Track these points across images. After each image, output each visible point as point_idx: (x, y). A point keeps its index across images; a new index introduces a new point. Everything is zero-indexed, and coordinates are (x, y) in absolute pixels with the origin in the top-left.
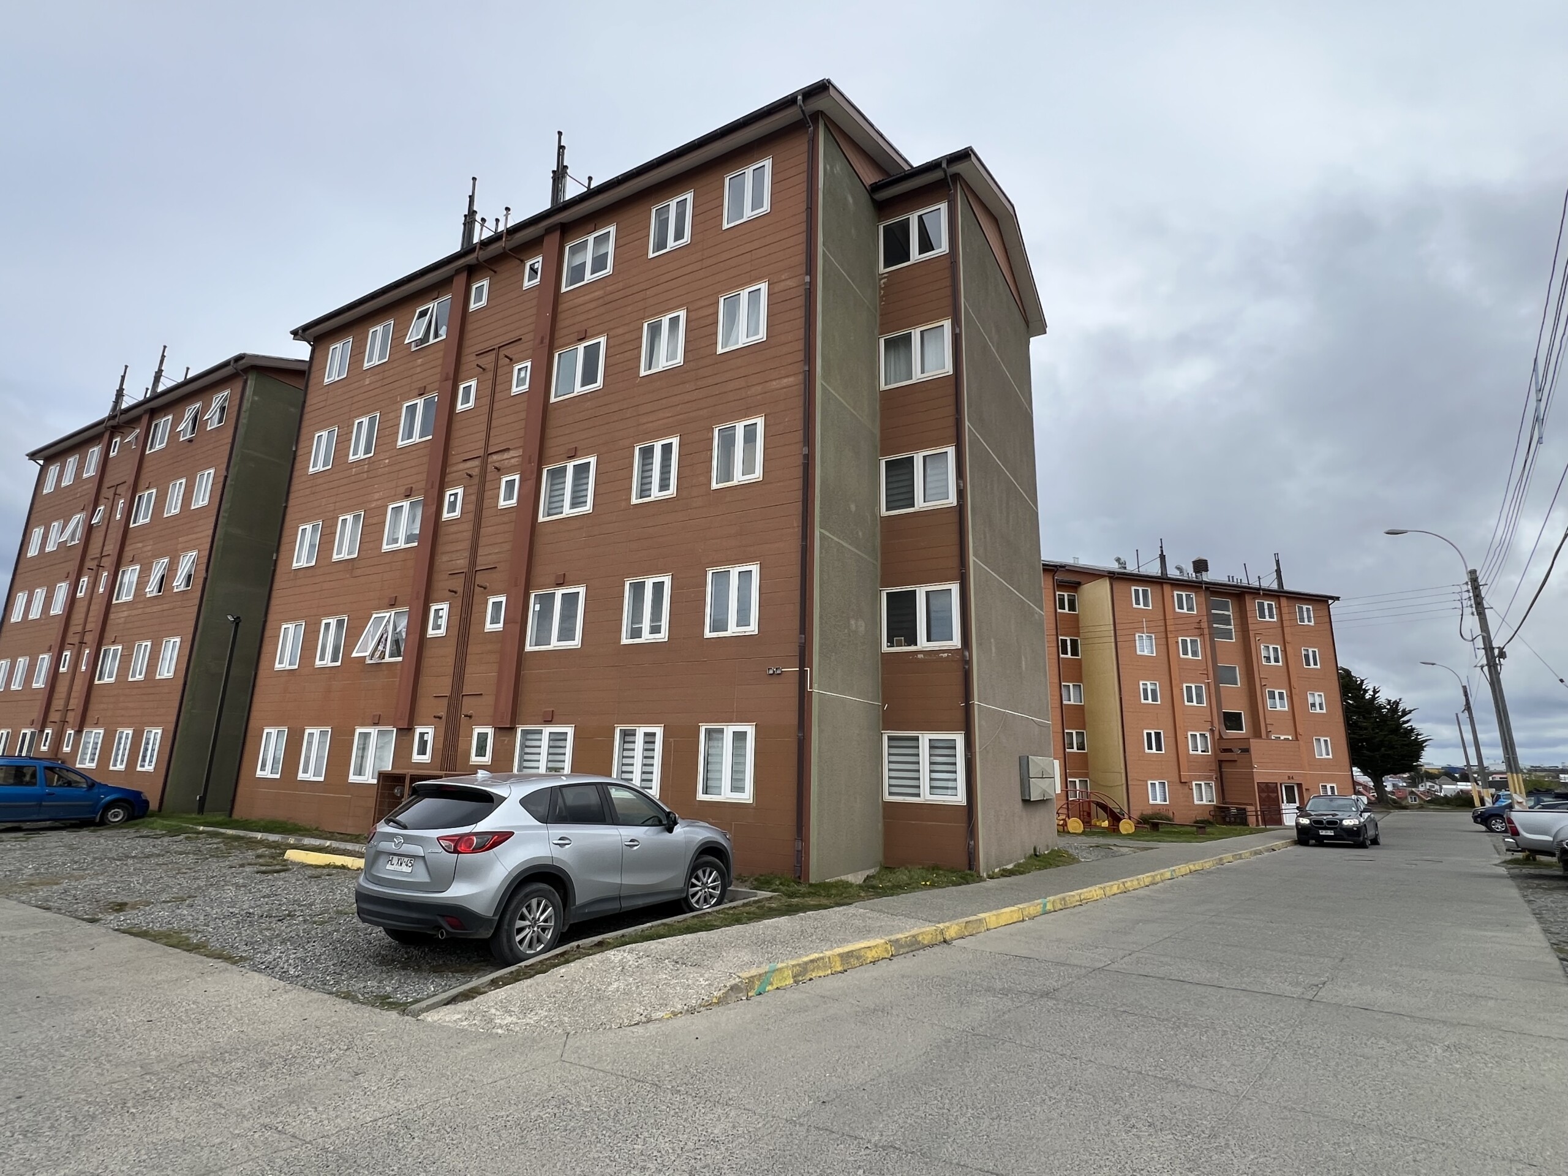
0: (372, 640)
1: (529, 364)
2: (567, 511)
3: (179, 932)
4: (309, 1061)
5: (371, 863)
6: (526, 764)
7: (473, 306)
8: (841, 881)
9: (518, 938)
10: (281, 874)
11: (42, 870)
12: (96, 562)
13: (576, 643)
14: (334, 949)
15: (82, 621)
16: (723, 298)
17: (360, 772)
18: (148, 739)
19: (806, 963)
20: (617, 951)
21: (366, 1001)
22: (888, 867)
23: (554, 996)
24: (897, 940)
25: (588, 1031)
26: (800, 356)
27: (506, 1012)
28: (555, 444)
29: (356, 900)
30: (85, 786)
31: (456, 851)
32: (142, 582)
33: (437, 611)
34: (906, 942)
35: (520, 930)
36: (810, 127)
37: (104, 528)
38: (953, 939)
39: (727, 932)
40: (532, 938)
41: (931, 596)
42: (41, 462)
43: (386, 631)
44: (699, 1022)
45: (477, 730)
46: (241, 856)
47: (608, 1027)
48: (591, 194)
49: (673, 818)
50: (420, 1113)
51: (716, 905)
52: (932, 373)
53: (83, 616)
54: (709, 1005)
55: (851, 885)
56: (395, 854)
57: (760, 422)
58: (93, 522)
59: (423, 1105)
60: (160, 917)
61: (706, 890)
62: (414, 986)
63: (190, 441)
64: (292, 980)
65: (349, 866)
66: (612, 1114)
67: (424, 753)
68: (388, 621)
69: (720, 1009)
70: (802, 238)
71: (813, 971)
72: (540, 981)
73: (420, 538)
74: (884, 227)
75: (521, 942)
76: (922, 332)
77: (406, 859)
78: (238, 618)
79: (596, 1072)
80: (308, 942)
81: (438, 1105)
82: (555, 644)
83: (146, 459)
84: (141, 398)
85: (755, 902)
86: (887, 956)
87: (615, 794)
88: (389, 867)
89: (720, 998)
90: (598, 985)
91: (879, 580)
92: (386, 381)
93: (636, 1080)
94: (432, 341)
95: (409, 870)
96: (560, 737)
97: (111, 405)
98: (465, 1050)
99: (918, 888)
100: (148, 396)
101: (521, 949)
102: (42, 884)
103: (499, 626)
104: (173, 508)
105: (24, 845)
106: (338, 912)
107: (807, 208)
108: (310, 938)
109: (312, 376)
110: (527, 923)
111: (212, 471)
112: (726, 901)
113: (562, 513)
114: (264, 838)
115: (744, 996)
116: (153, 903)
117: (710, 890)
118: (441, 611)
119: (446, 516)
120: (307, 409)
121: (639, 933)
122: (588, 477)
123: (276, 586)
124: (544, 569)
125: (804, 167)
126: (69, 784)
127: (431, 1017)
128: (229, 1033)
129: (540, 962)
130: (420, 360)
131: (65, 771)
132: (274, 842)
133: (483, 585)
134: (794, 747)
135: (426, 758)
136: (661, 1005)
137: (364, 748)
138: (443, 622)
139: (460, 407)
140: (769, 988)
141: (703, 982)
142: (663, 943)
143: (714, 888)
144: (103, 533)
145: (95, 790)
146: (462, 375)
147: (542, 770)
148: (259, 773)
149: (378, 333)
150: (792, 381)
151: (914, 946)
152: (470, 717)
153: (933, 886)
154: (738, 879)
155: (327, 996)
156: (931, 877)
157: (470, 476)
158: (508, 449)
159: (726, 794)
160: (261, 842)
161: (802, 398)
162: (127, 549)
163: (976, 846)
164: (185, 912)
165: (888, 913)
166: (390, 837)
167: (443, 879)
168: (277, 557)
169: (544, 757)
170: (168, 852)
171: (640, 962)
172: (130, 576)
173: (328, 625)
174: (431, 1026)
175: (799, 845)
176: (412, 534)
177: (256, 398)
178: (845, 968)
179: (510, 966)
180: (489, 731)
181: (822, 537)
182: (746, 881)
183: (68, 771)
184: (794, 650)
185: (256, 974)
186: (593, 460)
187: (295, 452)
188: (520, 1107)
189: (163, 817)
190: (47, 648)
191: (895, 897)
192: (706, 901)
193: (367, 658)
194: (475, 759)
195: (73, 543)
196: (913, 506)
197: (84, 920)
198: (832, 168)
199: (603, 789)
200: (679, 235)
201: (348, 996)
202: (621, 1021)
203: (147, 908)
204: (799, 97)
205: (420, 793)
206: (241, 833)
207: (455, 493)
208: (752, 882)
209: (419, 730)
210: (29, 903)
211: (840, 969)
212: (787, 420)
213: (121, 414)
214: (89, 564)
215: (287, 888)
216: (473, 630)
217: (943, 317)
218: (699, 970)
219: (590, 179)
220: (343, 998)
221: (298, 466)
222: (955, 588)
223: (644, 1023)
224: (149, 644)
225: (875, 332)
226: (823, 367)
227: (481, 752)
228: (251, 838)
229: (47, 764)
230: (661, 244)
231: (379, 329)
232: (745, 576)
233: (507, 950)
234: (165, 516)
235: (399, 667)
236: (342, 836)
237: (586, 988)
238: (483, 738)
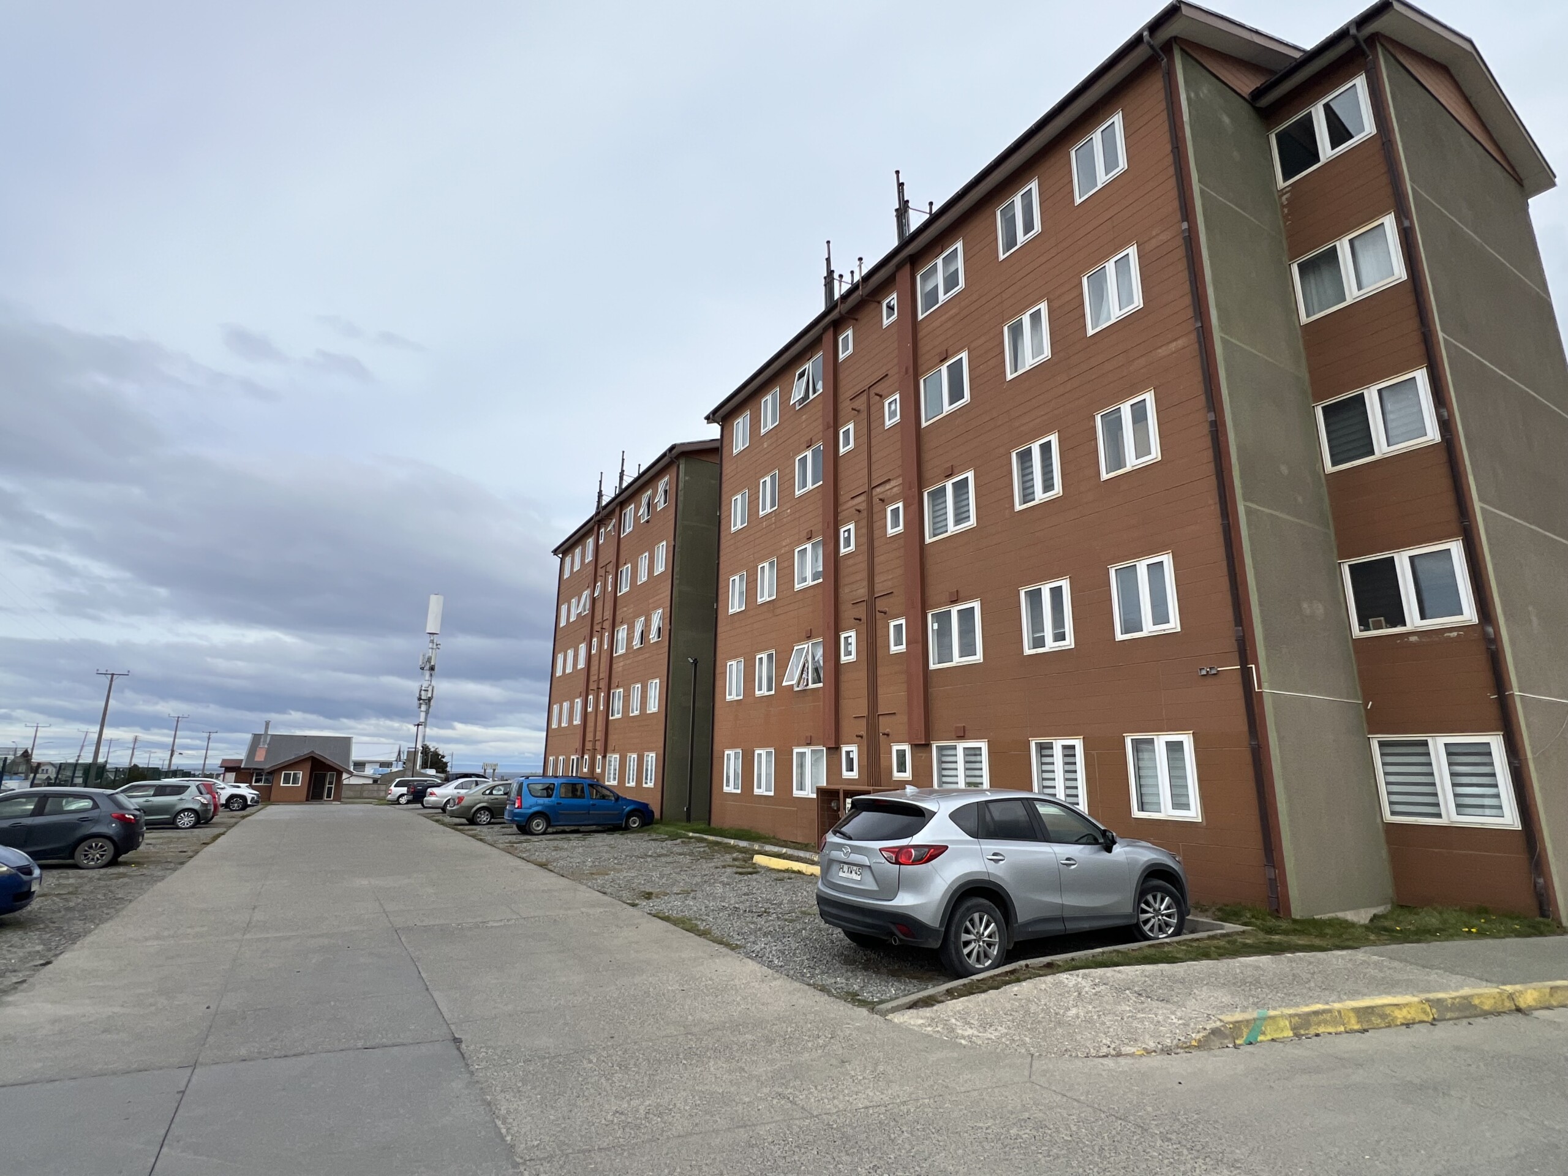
0: (797, 670)
1: (897, 396)
2: (952, 529)
3: (690, 920)
4: (803, 1043)
5: (825, 871)
6: (945, 779)
7: (842, 356)
8: (1338, 919)
9: (966, 951)
10: (754, 875)
11: (597, 864)
12: (600, 626)
13: (978, 657)
14: (805, 945)
15: (597, 672)
16: (1086, 277)
17: (801, 788)
18: (647, 761)
19: (1309, 1014)
20: (1070, 974)
21: (838, 995)
22: (1404, 904)
23: (1011, 1015)
24: (1439, 1001)
25: (1053, 1055)
26: (1190, 312)
27: (966, 1024)
28: (932, 465)
29: (818, 903)
30: (613, 799)
31: (897, 863)
32: (630, 639)
33: (846, 638)
34: (1453, 1004)
35: (967, 944)
36: (1163, 60)
37: (602, 598)
38: (1532, 1009)
39: (1195, 967)
40: (979, 952)
41: (1417, 561)
42: (560, 556)
43: (806, 661)
44: (1178, 1064)
45: (895, 748)
46: (722, 859)
47: (1074, 1054)
48: (934, 218)
49: (1111, 838)
50: (904, 1108)
51: (1173, 935)
52: (1375, 284)
53: (597, 667)
54: (1188, 1048)
55: (1353, 925)
56: (845, 863)
57: (1149, 397)
58: (595, 595)
59: (905, 1102)
60: (674, 905)
61: (1160, 917)
62: (877, 986)
63: (648, 522)
64: (778, 969)
65: (804, 872)
66: (1097, 1148)
67: (852, 770)
68: (808, 652)
69: (1203, 1054)
70: (1172, 182)
71: (1319, 1024)
72: (993, 996)
73: (824, 574)
74: (1276, 135)
75: (969, 955)
76: (1351, 241)
77: (855, 868)
78: (696, 659)
79: (1070, 1100)
80: (784, 937)
81: (919, 1104)
82: (957, 660)
83: (622, 541)
84: (613, 495)
85: (1224, 935)
86: (1426, 1019)
87: (1043, 809)
88: (841, 874)
89: (1200, 1041)
90: (1055, 1008)
91: (1335, 551)
92: (780, 441)
93: (1117, 1118)
94: (811, 397)
95: (859, 878)
96: (973, 753)
97: (596, 504)
98: (934, 1055)
99: (1458, 935)
100: (617, 492)
101: (970, 962)
102: (598, 874)
103: (903, 648)
104: (643, 577)
105: (583, 843)
106: (803, 913)
107: (1173, 148)
108: (784, 933)
109: (724, 451)
110: (972, 937)
111: (664, 543)
112: (1184, 931)
113: (947, 531)
114: (736, 844)
115: (1230, 1043)
116: (668, 894)
117: (1164, 918)
118: (850, 637)
119: (843, 551)
120: (724, 479)
121: (1091, 959)
122: (968, 492)
123: (719, 630)
124: (937, 588)
125: (1163, 105)
126: (604, 797)
127: (897, 1018)
128: (739, 1009)
129: (991, 977)
130: (804, 417)
131: (600, 787)
132: (744, 847)
133: (883, 610)
134: (1247, 757)
135: (854, 775)
136: (1130, 1040)
137: (801, 766)
138: (853, 648)
139: (842, 451)
140: (1261, 1038)
141: (1175, 1021)
142: (1119, 972)
143: (1169, 916)
144: (602, 603)
145: (620, 802)
146: (841, 421)
147: (962, 785)
148: (726, 789)
149: (769, 402)
150: (1184, 343)
151: (1467, 1010)
152: (888, 735)
153: (1482, 934)
154: (1196, 908)
155: (807, 987)
156: (1478, 922)
157: (859, 511)
158: (889, 480)
159: (1167, 812)
160: (735, 848)
161: (1198, 358)
162: (618, 613)
163: (1548, 886)
164: (692, 903)
165: (1417, 964)
166: (839, 847)
167: (891, 889)
168: (717, 606)
169: (961, 772)
170: (672, 853)
171: (1097, 989)
172: (622, 633)
173: (761, 659)
174: (898, 1027)
175: (1271, 873)
176: (816, 572)
177: (687, 478)
178: (1365, 1027)
179: (962, 978)
180: (906, 747)
181: (1249, 512)
182: (1206, 910)
183: (602, 787)
184: (1231, 645)
185: (749, 961)
186: (970, 475)
187: (720, 516)
188: (997, 1122)
189: (667, 824)
190: (578, 695)
191: (1423, 945)
192: (1161, 930)
193: (795, 686)
194: (897, 775)
195: (585, 613)
196: (1372, 453)
197: (628, 904)
198: (1197, 95)
199: (1029, 804)
200: (1028, 227)
201: (823, 989)
202: (1087, 1050)
203: (666, 898)
204: (1146, 33)
205: (860, 807)
206: (719, 839)
207: (849, 529)
208: (1214, 913)
209: (845, 749)
210: (593, 888)
211: (1357, 1027)
212: (1182, 388)
213: (603, 510)
214: (597, 628)
215: (759, 887)
216: (880, 654)
217: (1383, 212)
218: (1168, 1006)
219: (931, 204)
220: (820, 990)
221: (723, 528)
222: (1456, 548)
223: (1112, 1056)
224: (639, 685)
225: (1284, 259)
226: (1219, 318)
227: (902, 768)
228: (726, 843)
229: (589, 782)
230: (1011, 241)
231: (769, 397)
232: (1156, 569)
233: (956, 962)
234: (639, 584)
235: (821, 692)
236: (794, 844)
237: (1043, 1009)
238: (901, 755)
